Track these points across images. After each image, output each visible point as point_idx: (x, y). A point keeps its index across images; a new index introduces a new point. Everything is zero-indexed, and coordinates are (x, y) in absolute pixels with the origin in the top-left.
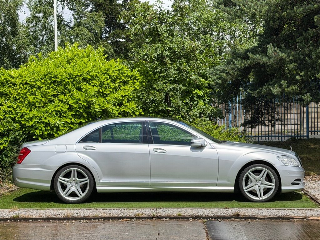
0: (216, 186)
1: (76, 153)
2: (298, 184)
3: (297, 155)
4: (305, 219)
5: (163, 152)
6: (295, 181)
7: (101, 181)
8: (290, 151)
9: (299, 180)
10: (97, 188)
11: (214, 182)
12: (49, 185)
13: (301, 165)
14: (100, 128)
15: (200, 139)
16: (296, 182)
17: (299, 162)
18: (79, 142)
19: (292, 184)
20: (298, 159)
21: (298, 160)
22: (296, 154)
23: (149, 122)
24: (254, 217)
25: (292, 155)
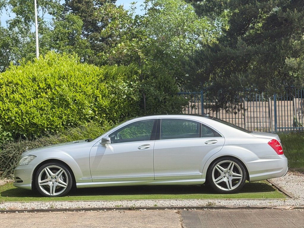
4: (273, 209)
24: (225, 207)
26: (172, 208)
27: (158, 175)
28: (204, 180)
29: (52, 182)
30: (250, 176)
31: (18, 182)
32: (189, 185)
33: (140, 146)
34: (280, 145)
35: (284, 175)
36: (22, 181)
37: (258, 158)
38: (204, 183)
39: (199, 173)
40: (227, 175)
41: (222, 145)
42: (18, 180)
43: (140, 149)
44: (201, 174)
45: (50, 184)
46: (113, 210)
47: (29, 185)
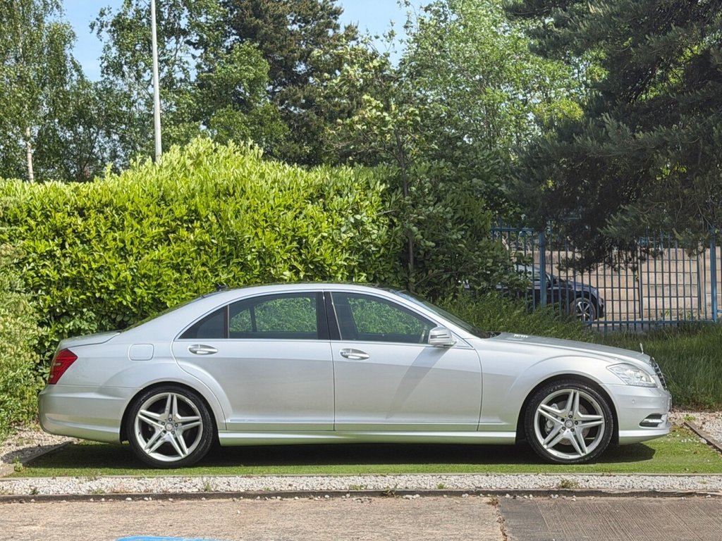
0: (477, 431)
1: (175, 362)
2: (655, 425)
3: (652, 363)
4: (710, 496)
5: (363, 358)
6: (648, 418)
7: (228, 421)
8: (639, 354)
9: (658, 416)
10: (221, 435)
11: (474, 421)
12: (118, 430)
13: (663, 385)
14: (227, 306)
15: (441, 329)
16: (651, 421)
17: (657, 376)
18: (180, 338)
19: (642, 424)
20: (657, 371)
21: (655, 373)
22: (651, 360)
23: (332, 292)
24: (601, 491)
25: (643, 362)
26: (477, 492)
46: (344, 497)
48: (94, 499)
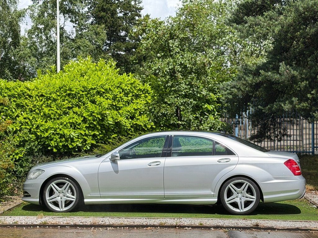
24: (273, 228)
27: (168, 193)
28: (216, 200)
29: (60, 198)
30: (265, 197)
31: (27, 196)
32: (200, 205)
33: (151, 163)
34: (297, 166)
35: (301, 197)
36: (30, 196)
37: (273, 178)
38: (216, 203)
39: (211, 192)
40: (240, 195)
41: (235, 164)
42: (26, 194)
43: (150, 165)
44: (213, 193)
45: (58, 199)
47: (37, 200)
48: (43, 227)
